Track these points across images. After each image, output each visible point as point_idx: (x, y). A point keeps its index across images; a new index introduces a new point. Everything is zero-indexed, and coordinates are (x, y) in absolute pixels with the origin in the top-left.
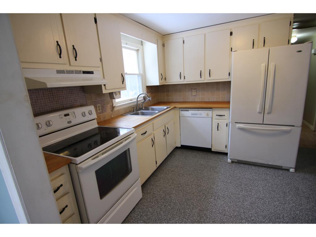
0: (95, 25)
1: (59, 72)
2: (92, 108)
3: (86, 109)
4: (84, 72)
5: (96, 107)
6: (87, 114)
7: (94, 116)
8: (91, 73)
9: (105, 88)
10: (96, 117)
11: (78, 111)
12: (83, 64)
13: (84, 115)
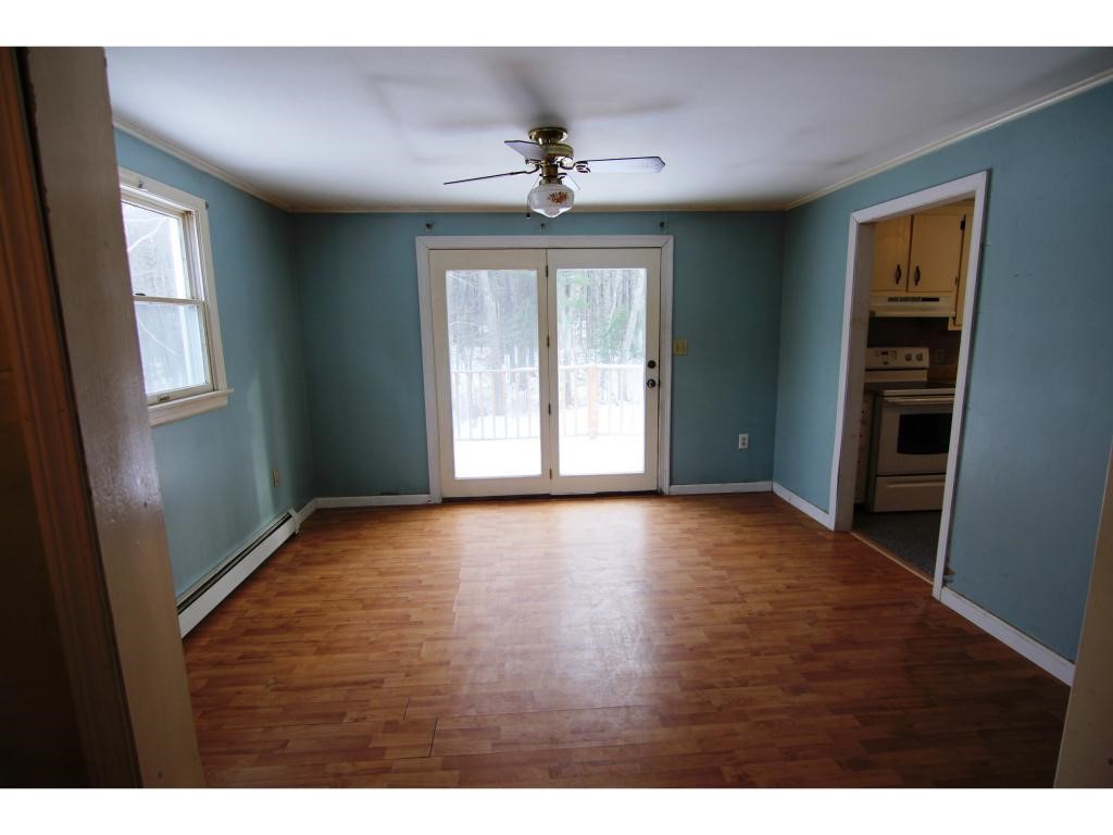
0: (960, 231)
1: (891, 300)
2: (925, 352)
3: (914, 352)
4: (925, 300)
5: (930, 352)
6: (914, 357)
7: (926, 363)
8: (937, 300)
9: (954, 324)
10: (927, 365)
11: (902, 352)
12: (924, 289)
13: (908, 358)
